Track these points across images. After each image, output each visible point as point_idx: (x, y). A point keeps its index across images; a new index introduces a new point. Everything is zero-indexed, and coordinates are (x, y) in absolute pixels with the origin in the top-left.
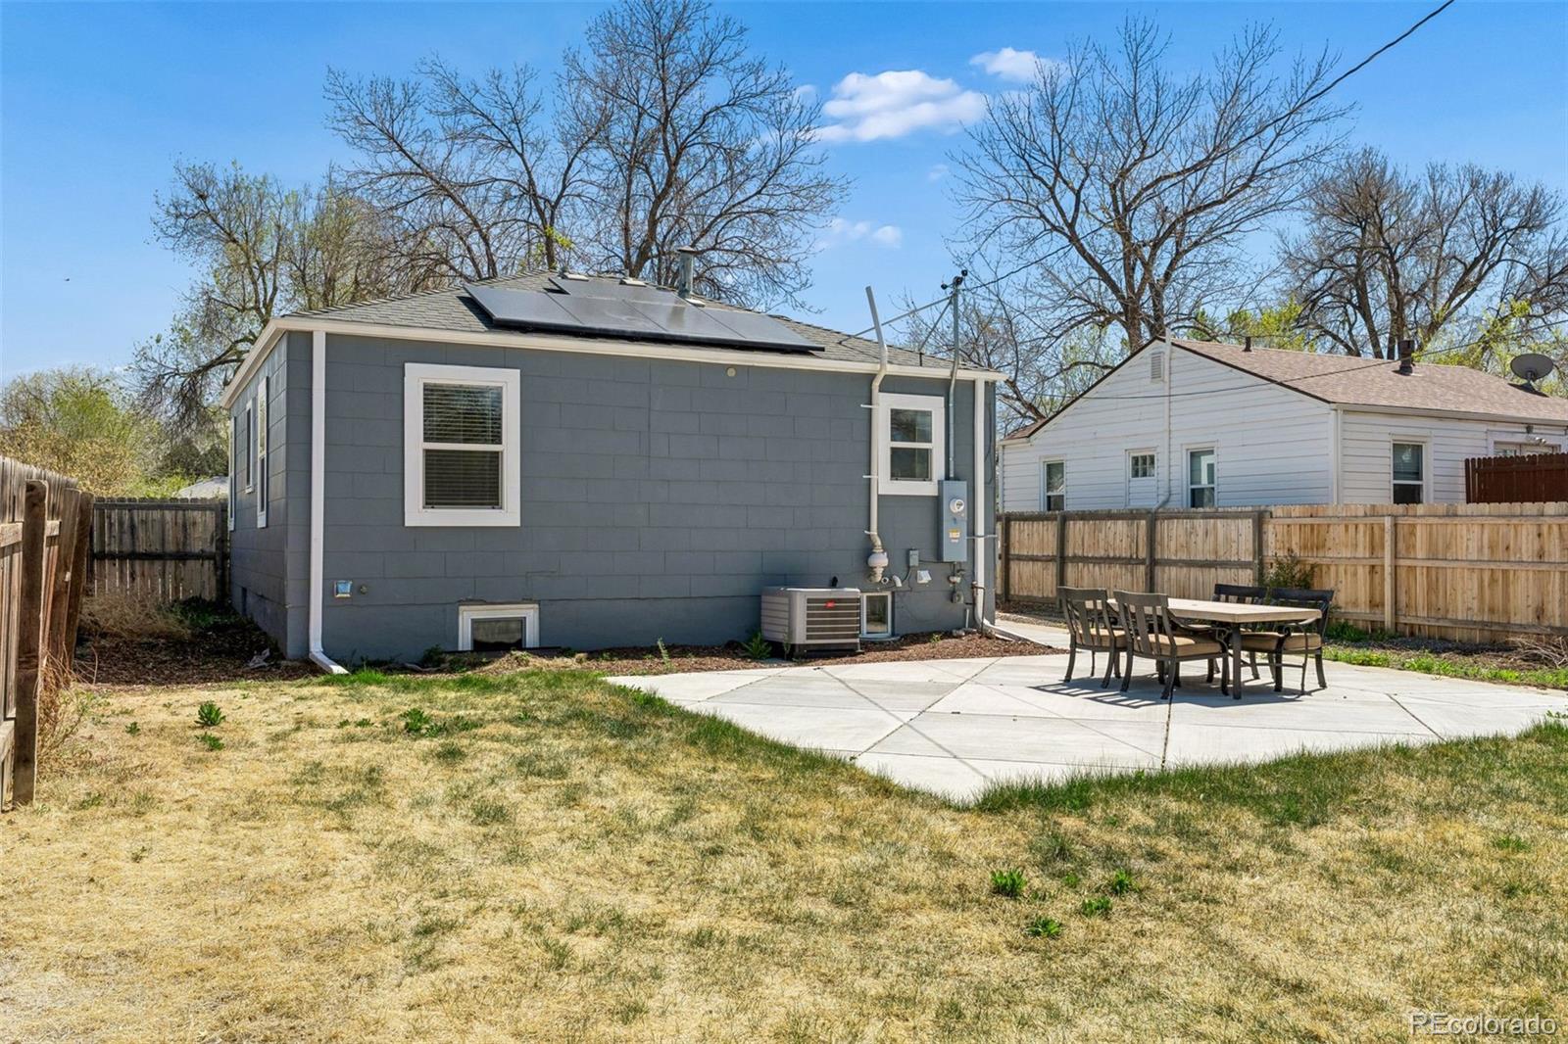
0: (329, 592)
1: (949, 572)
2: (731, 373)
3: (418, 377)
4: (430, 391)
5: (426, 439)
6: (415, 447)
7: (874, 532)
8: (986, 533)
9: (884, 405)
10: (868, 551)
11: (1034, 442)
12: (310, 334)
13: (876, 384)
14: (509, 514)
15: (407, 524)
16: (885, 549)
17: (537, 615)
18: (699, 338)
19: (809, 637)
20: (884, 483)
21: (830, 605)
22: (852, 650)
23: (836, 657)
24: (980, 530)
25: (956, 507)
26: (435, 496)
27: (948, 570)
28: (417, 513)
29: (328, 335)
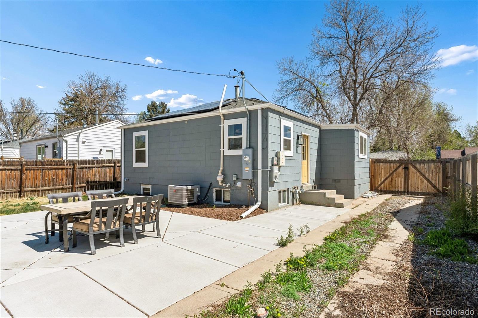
3: (134, 135)
4: (136, 138)
5: (136, 148)
6: (134, 150)
9: (226, 124)
13: (222, 118)
20: (226, 151)
26: (138, 160)
28: (135, 164)
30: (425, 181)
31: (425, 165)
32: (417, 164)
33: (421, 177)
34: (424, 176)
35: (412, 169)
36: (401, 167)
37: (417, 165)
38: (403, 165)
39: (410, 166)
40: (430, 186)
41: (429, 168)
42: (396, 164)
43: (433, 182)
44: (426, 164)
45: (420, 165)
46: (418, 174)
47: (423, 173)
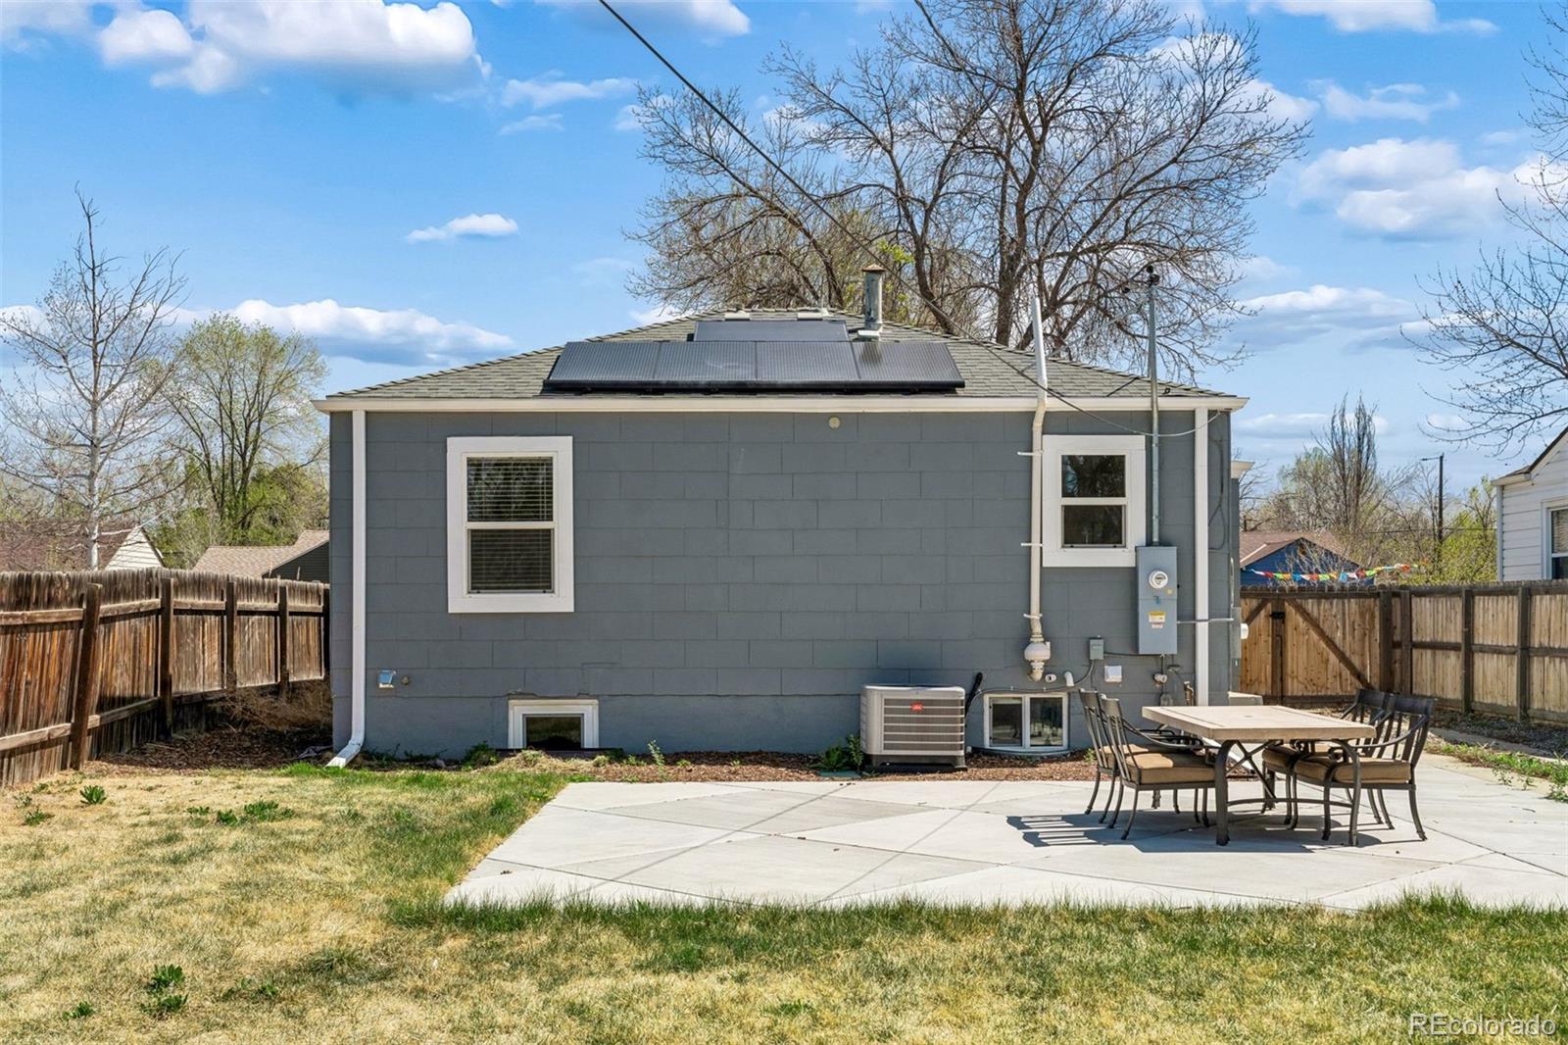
0: (371, 682)
1: (1155, 668)
2: (834, 423)
3: (460, 451)
4: (475, 466)
5: (471, 519)
6: (459, 527)
7: (1035, 615)
8: (1211, 616)
9: (1051, 453)
10: (1026, 641)
11: (1536, 480)
12: (350, 413)
13: (1038, 424)
14: (560, 599)
15: (450, 611)
16: (1046, 639)
17: (596, 712)
18: (793, 384)
19: (886, 747)
20: (1051, 550)
21: (917, 707)
22: (950, 765)
23: (924, 772)
24: (1202, 610)
25: (1160, 582)
26: (480, 580)
27: (1152, 665)
28: (462, 599)
29: (367, 413)
30: (1333, 658)
31: (1331, 604)
32: (1310, 601)
33: (1323, 644)
34: (1330, 642)
35: (1294, 618)
36: (1263, 613)
37: (1310, 605)
38: (1269, 606)
39: (1290, 609)
40: (1347, 673)
41: (1344, 614)
42: (1248, 601)
43: (1356, 661)
44: (1335, 601)
45: (1319, 605)
46: (1314, 636)
47: (1328, 632)
